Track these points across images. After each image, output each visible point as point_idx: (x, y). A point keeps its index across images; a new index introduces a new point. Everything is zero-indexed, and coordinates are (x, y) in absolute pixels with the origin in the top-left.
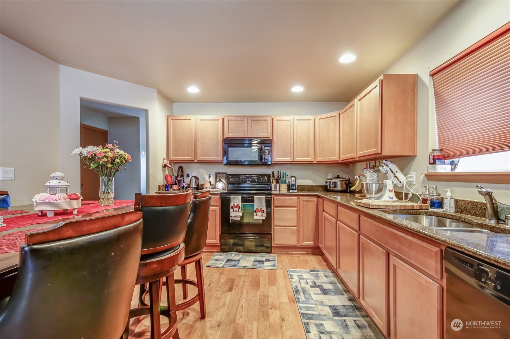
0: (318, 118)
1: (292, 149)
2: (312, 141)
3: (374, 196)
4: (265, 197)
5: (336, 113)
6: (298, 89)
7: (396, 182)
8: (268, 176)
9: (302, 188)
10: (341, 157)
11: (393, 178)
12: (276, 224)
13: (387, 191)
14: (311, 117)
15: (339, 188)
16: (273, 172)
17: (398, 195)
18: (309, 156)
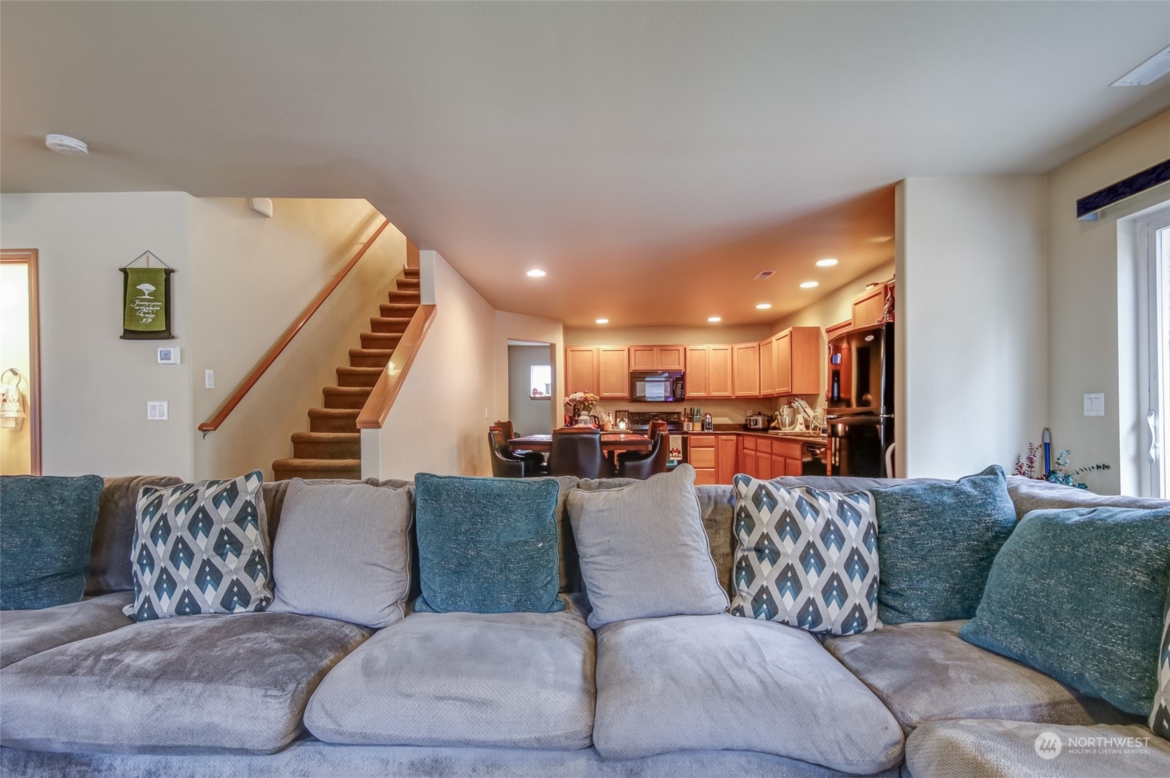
0: (736, 347)
1: (707, 381)
2: (729, 373)
3: (787, 428)
4: (681, 436)
5: (755, 344)
6: (715, 319)
7: (806, 416)
8: (678, 413)
9: (718, 427)
10: (762, 392)
11: (803, 413)
13: (799, 424)
14: (729, 347)
15: (760, 426)
16: (685, 409)
17: (807, 427)
18: (726, 391)
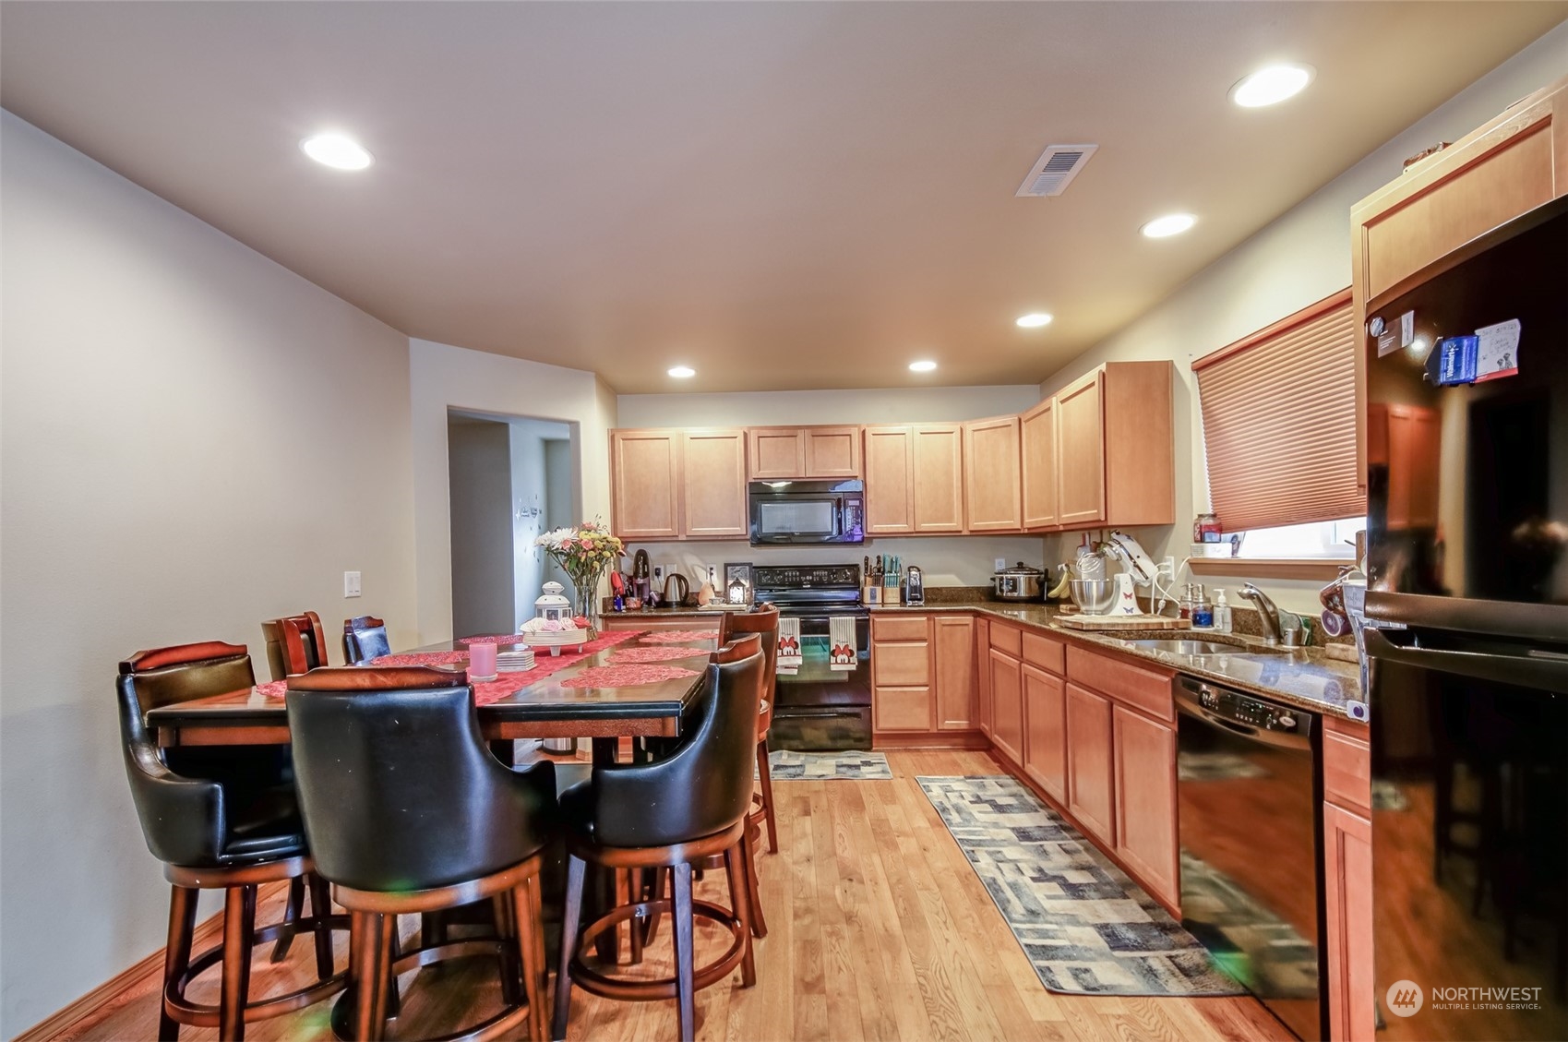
0: (969, 427)
1: (911, 502)
2: (956, 483)
3: (1094, 607)
4: (854, 618)
5: (1011, 419)
6: (923, 366)
7: (1138, 577)
8: (854, 567)
9: (935, 595)
10: (1027, 520)
11: (1131, 570)
12: (881, 680)
13: (1122, 596)
14: (955, 427)
15: (1022, 592)
16: (867, 559)
17: (1144, 604)
18: (950, 519)
